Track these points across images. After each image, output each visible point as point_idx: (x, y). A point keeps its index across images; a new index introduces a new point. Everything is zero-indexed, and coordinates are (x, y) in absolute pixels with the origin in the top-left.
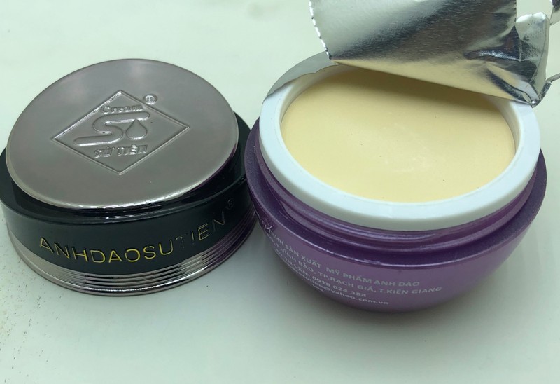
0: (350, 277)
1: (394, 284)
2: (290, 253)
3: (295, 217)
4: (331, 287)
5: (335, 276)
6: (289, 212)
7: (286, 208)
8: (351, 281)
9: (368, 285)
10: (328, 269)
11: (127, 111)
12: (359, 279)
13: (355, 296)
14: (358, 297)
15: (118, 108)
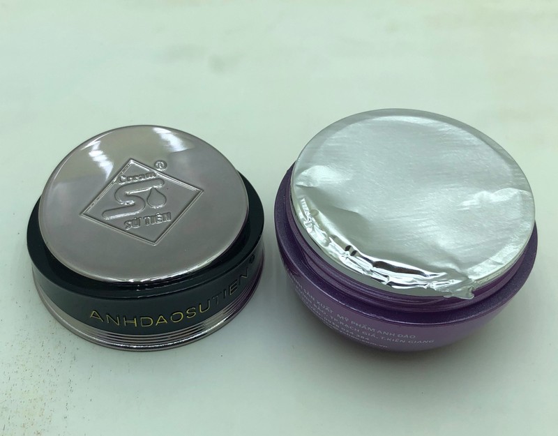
0: (357, 325)
1: (394, 335)
2: (307, 296)
3: (315, 268)
4: (340, 329)
5: (344, 321)
6: (310, 263)
7: (308, 259)
8: (358, 328)
9: (372, 333)
10: (338, 315)
11: (143, 179)
12: (364, 327)
13: (360, 338)
14: (362, 339)
15: (134, 177)
